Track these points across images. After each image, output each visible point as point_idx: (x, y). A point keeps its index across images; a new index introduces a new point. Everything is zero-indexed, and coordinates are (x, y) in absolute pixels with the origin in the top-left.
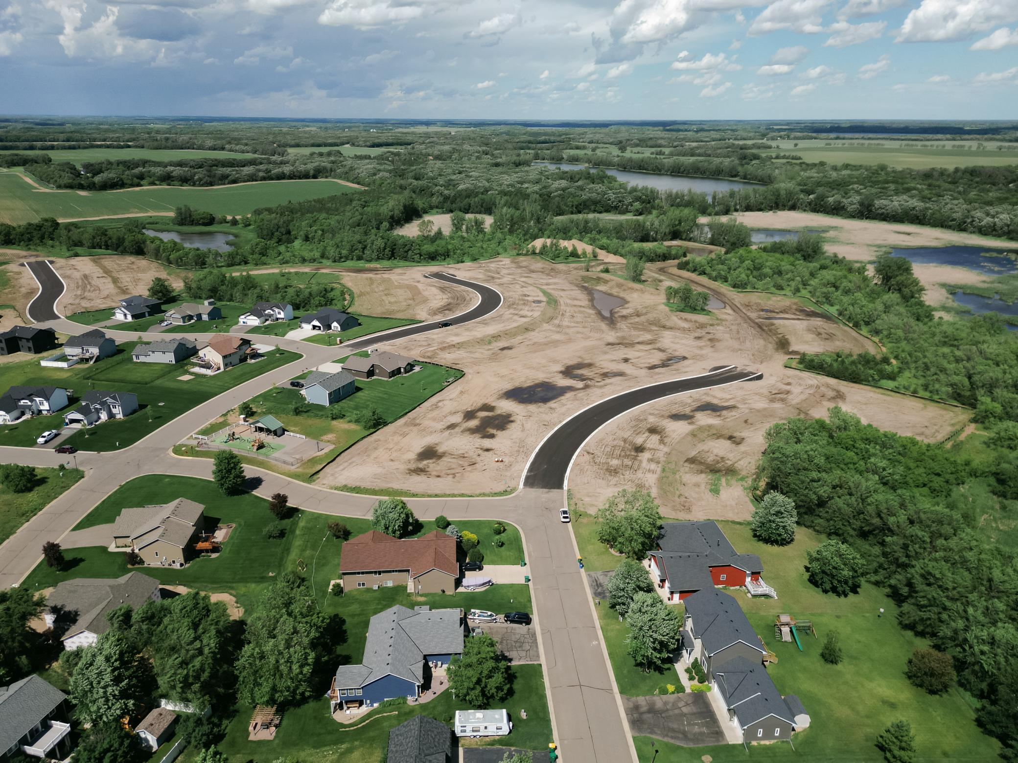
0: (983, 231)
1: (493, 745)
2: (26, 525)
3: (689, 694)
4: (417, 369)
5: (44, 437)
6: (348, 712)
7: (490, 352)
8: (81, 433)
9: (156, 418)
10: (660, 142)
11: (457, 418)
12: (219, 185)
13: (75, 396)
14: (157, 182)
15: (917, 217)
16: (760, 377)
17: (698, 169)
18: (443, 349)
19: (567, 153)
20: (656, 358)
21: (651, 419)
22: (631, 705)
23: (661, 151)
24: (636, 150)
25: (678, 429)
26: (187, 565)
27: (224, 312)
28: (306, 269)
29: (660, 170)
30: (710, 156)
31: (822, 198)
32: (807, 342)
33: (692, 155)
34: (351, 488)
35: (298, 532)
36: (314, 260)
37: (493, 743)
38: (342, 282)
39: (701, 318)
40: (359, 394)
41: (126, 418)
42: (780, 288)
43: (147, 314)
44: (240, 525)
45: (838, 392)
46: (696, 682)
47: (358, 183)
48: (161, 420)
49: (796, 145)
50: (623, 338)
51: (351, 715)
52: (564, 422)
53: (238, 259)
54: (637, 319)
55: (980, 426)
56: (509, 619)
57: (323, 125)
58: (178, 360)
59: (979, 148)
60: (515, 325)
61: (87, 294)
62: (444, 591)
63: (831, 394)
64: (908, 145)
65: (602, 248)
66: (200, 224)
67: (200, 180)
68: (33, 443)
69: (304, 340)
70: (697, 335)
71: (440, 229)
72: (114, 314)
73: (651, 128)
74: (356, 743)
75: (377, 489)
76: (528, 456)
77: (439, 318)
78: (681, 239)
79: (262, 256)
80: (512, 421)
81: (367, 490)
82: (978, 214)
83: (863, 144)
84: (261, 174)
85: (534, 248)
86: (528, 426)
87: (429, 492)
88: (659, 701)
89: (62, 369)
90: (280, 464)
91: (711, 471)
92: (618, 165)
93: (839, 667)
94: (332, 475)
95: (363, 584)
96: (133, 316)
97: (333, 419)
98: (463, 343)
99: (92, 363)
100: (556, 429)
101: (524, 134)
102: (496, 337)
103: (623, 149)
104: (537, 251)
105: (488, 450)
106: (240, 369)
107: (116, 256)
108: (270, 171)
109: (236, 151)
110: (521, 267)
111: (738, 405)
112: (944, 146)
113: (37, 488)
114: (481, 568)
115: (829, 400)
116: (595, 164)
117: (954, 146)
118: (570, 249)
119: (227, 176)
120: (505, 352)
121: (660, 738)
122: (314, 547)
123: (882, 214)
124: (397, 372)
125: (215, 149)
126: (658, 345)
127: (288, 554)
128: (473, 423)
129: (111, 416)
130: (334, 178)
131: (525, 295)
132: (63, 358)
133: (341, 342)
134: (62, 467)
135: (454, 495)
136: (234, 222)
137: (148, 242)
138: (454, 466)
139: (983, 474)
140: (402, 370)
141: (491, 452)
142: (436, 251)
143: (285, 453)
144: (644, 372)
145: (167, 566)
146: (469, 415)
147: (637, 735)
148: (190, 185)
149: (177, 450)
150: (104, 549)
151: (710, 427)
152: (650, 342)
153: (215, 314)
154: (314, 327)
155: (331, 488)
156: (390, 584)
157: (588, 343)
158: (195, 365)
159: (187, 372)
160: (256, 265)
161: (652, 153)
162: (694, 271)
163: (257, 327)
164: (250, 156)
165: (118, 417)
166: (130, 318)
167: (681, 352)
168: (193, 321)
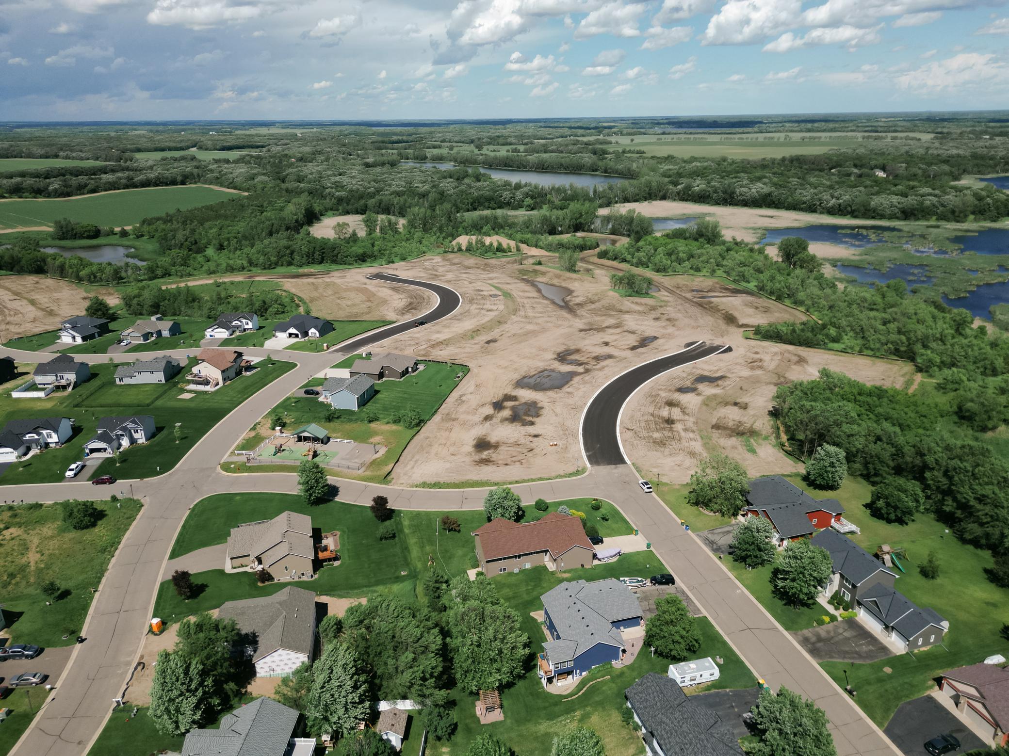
0: (831, 212)
1: (709, 690)
2: (113, 560)
3: (842, 622)
4: (421, 367)
5: (72, 470)
6: (559, 684)
7: (478, 346)
8: (109, 462)
9: (182, 439)
10: (509, 140)
11: (489, 410)
12: (77, 195)
13: (78, 425)
14: (6, 195)
15: (774, 202)
16: (729, 349)
17: (562, 165)
18: (433, 346)
19: (430, 153)
20: (632, 340)
21: (663, 394)
22: (801, 638)
23: (516, 149)
24: (491, 147)
25: (689, 400)
26: (316, 576)
27: (183, 328)
28: (239, 278)
29: (525, 167)
30: (562, 152)
31: (688, 188)
32: (750, 316)
33: (546, 152)
34: (431, 484)
35: (406, 531)
36: (243, 268)
37: (708, 688)
38: (284, 288)
39: (650, 301)
40: (379, 396)
41: (148, 442)
42: (698, 270)
43: (96, 335)
44: (344, 532)
45: (799, 356)
46: (841, 611)
47: (235, 188)
48: (188, 441)
49: (632, 140)
50: (589, 323)
51: (565, 686)
52: (589, 404)
53: (159, 272)
54: (593, 306)
55: (925, 374)
56: (655, 581)
57: (155, 128)
58: (167, 379)
59: (785, 139)
60: (487, 319)
61: (9, 319)
62: (583, 566)
63: (795, 359)
64: (727, 138)
65: (522, 242)
66: (84, 238)
67: (56, 190)
68: (61, 478)
69: (286, 348)
70: (654, 316)
71: (354, 231)
72: (59, 337)
73: (491, 126)
74: (588, 709)
75: (457, 482)
76: (577, 437)
77: (408, 318)
78: (583, 231)
79: (185, 266)
80: (542, 408)
81: (448, 484)
82: (826, 196)
83: (688, 138)
84: (123, 181)
85: (459, 245)
86: (558, 410)
87: (509, 480)
88: (822, 631)
89: (39, 399)
90: (346, 471)
91: (738, 434)
92: (483, 163)
93: (939, 581)
94: (405, 474)
95: (505, 569)
96: (84, 339)
97: (370, 422)
98: (449, 339)
99: (70, 389)
100: (585, 411)
101: (373, 134)
102: (476, 332)
103: (479, 147)
104: (464, 248)
105: (536, 436)
106: (238, 383)
107: (13, 277)
108: (132, 179)
109: (73, 158)
110: (455, 264)
111: (728, 375)
112: (757, 138)
113: (99, 523)
114: (602, 542)
115: (795, 364)
116: (461, 163)
117: (765, 138)
118: (495, 244)
119: (86, 185)
120: (491, 344)
121: (841, 661)
122: (431, 542)
123: (743, 200)
124: (406, 372)
125: (47, 157)
126: (626, 328)
127: (409, 551)
128: (506, 413)
129: (133, 441)
130: (205, 183)
131: (479, 290)
132: (33, 387)
133: (328, 348)
134: (114, 499)
135: (533, 480)
136: (124, 234)
137: (49, 259)
138: (514, 454)
139: (948, 414)
140: (410, 370)
141: (540, 438)
142: (365, 253)
143: (343, 459)
144: (629, 353)
145: (296, 579)
146: (498, 406)
147: (821, 661)
148: (45, 197)
149: (226, 467)
150: (221, 572)
151: (715, 395)
152: (617, 326)
153: (175, 330)
154: (290, 335)
155: (412, 486)
156: (528, 566)
157: (562, 331)
158: (189, 382)
159: (183, 391)
160: (181, 277)
161: (508, 151)
162: (615, 259)
163: (226, 339)
164: (91, 163)
165: (140, 441)
166: (79, 340)
167: (649, 333)
168: (153, 338)
